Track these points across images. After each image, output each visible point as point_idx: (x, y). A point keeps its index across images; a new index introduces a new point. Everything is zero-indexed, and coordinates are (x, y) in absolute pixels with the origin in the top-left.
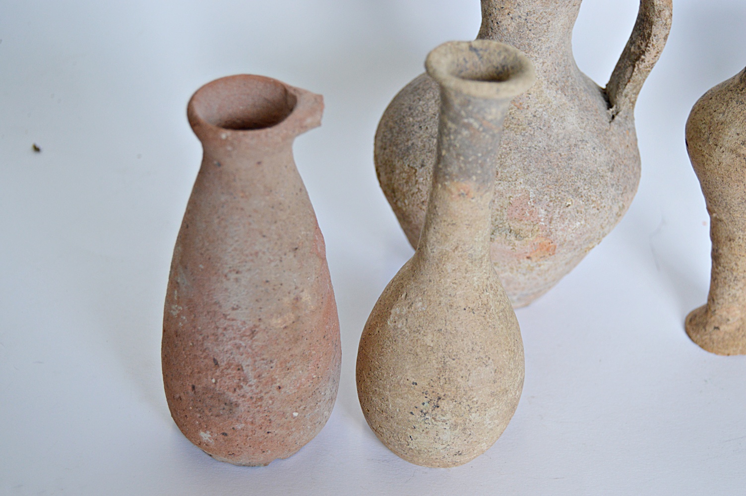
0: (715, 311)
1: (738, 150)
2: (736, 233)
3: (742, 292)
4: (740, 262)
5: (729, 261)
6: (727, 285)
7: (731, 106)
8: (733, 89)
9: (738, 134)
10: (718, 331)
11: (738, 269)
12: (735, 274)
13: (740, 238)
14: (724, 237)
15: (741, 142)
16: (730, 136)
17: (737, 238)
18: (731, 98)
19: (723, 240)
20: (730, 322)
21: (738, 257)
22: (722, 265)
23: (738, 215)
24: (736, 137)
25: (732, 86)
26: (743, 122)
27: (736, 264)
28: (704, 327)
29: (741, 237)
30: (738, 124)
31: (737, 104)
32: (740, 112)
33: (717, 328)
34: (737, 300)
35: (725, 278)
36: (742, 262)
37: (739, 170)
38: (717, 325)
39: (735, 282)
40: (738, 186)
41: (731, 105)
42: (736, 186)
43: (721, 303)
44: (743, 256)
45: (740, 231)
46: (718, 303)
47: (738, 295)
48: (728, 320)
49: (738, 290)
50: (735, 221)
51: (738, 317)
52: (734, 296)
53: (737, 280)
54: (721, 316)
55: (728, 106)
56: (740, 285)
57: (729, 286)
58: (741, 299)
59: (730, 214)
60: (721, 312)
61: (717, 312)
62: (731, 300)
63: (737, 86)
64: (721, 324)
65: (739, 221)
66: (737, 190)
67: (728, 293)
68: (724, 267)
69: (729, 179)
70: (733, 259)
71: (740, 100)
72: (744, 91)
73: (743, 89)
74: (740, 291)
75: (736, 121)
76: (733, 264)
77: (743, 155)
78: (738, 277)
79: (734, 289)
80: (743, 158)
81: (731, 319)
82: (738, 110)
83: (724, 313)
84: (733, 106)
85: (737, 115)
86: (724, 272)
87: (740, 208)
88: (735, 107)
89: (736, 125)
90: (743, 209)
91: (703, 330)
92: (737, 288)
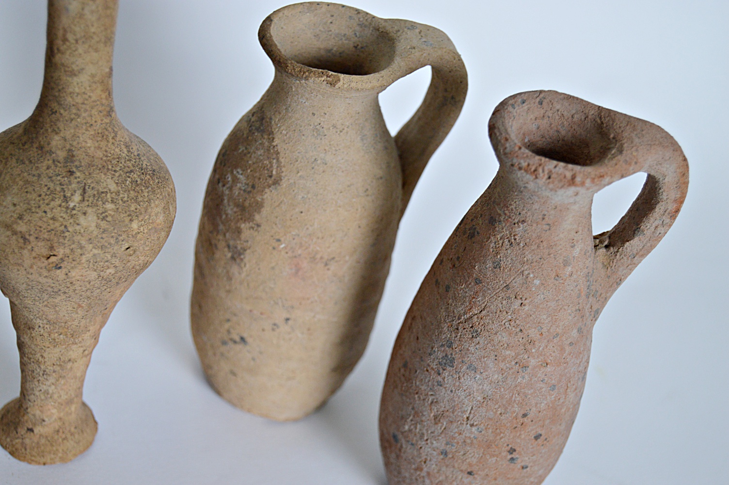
0: (27, 408)
1: (15, 226)
2: (34, 321)
3: (56, 388)
4: (47, 353)
5: (33, 352)
6: (35, 380)
7: (10, 166)
8: (16, 141)
9: (15, 205)
10: (32, 433)
11: (45, 362)
12: (42, 367)
13: (39, 327)
14: (22, 323)
15: (18, 215)
16: (5, 207)
17: (37, 327)
18: (11, 154)
19: (22, 327)
20: (44, 423)
21: (42, 349)
22: (26, 355)
23: (29, 302)
24: (12, 208)
25: (15, 136)
26: (22, 189)
27: (42, 356)
28: (16, 429)
29: (41, 326)
30: (15, 191)
31: (17, 163)
32: (19, 175)
33: (31, 430)
34: (51, 397)
35: (33, 371)
36: (49, 353)
37: (16, 251)
38: (30, 427)
39: (45, 376)
40: (18, 270)
41: (10, 164)
42: (16, 270)
43: (32, 401)
44: (49, 347)
45: (38, 319)
46: (29, 400)
47: (51, 392)
48: (44, 421)
49: (50, 386)
50: (29, 308)
51: (55, 417)
52: (47, 392)
53: (46, 374)
54: (34, 415)
55: (6, 165)
56: (52, 380)
57: (38, 381)
58: (56, 396)
59: (21, 299)
60: (34, 411)
61: (29, 410)
62: (43, 397)
63: (19, 138)
64: (35, 424)
65: (33, 308)
66: (18, 274)
67: (38, 389)
68: (30, 359)
69: (7, 262)
70: (37, 349)
71: (21, 158)
72: (26, 147)
73: (25, 143)
74: (53, 387)
75: (14, 187)
76: (38, 355)
77: (21, 232)
78: (47, 370)
79: (45, 385)
80: (20, 236)
81: (46, 419)
82: (17, 173)
83: (38, 413)
84: (12, 166)
85: (15, 179)
86: (30, 363)
87: (29, 295)
88: (14, 167)
89: (14, 191)
90: (33, 296)
91: (15, 432)
92: (48, 383)
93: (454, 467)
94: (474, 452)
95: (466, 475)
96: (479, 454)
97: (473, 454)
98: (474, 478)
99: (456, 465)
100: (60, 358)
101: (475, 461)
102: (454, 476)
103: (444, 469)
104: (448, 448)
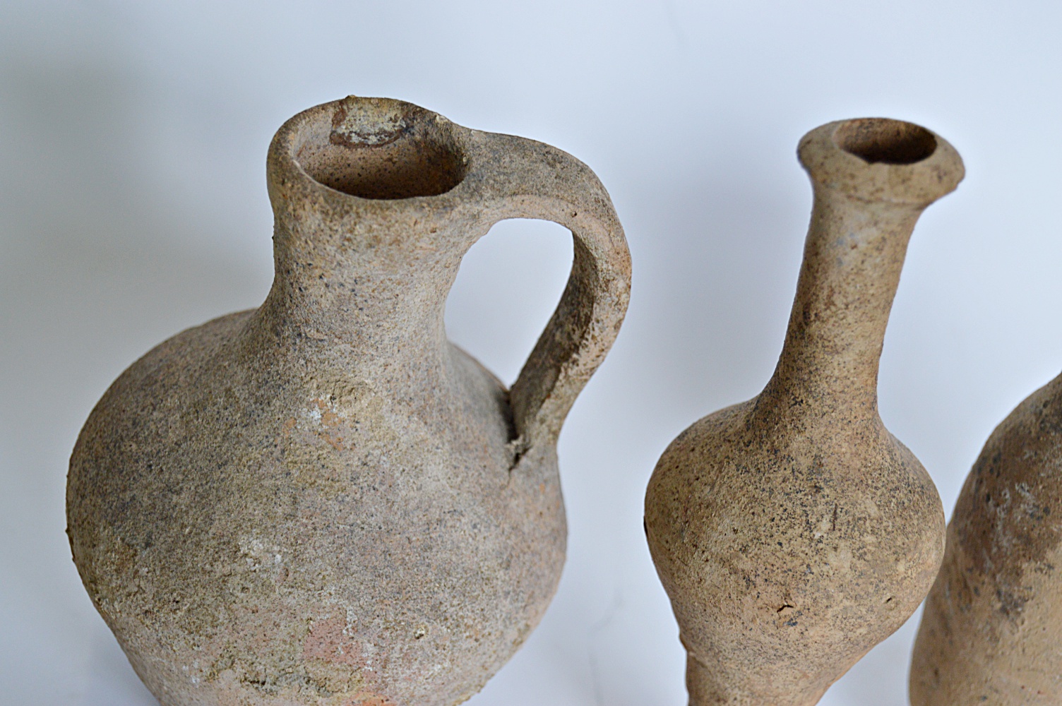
1: (735, 561)
2: (729, 690)
7: (727, 473)
8: (733, 438)
9: (735, 531)
13: (735, 699)
14: (708, 692)
15: (740, 547)
16: (721, 533)
17: (732, 699)
18: (728, 457)
19: (707, 697)
23: (732, 666)
24: (731, 535)
25: (731, 431)
26: (745, 508)
29: (739, 698)
30: (736, 510)
31: (738, 470)
32: (742, 488)
37: (733, 596)
40: (731, 623)
41: (726, 471)
42: (728, 622)
45: (737, 689)
50: (727, 673)
55: (721, 472)
59: (719, 661)
63: (738, 434)
65: (734, 675)
66: (730, 629)
69: (716, 610)
71: (744, 464)
72: (751, 447)
73: (750, 442)
75: (733, 505)
77: (743, 571)
80: (742, 576)
82: (738, 484)
84: (730, 474)
85: (735, 493)
87: (735, 656)
88: (733, 476)
89: (733, 512)
90: (741, 658)
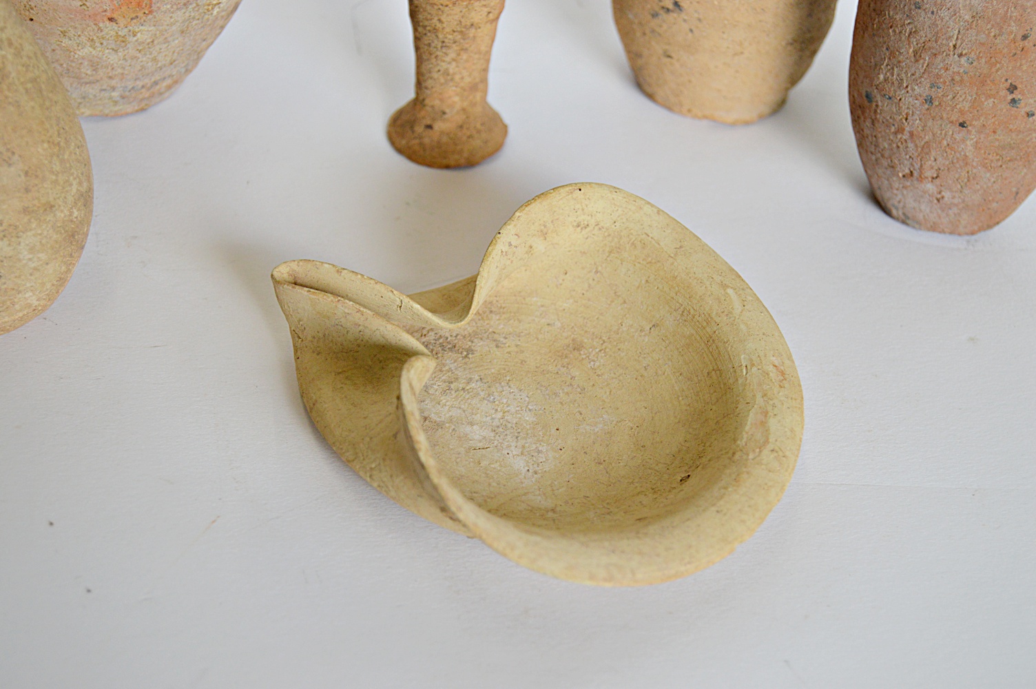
0: (424, 100)
3: (457, 66)
4: (445, 16)
5: (429, 17)
6: (433, 56)
10: (430, 131)
11: (443, 28)
12: (441, 36)
20: (446, 116)
21: (439, 9)
22: (421, 24)
27: (440, 20)
28: (412, 127)
33: (429, 127)
34: (452, 80)
35: (429, 45)
36: (448, 15)
38: (429, 122)
39: (444, 50)
43: (430, 87)
44: (447, 6)
46: (426, 88)
47: (451, 71)
48: (444, 113)
49: (450, 63)
51: (458, 107)
52: (446, 73)
53: (446, 46)
54: (433, 107)
56: (452, 55)
57: (436, 57)
58: (457, 77)
60: (433, 102)
61: (427, 101)
62: (442, 81)
64: (434, 119)
67: (436, 69)
68: (425, 27)
70: (433, 12)
74: (454, 64)
76: (435, 21)
78: (446, 40)
79: (444, 61)
81: (447, 111)
83: (437, 102)
86: (425, 34)
91: (410, 132)
92: (448, 59)
93: (942, 118)
94: (965, 93)
95: (958, 128)
96: (972, 96)
97: (963, 97)
98: (968, 131)
99: (945, 116)
100: (460, 22)
101: (967, 105)
102: (944, 132)
103: (930, 123)
104: (933, 93)
